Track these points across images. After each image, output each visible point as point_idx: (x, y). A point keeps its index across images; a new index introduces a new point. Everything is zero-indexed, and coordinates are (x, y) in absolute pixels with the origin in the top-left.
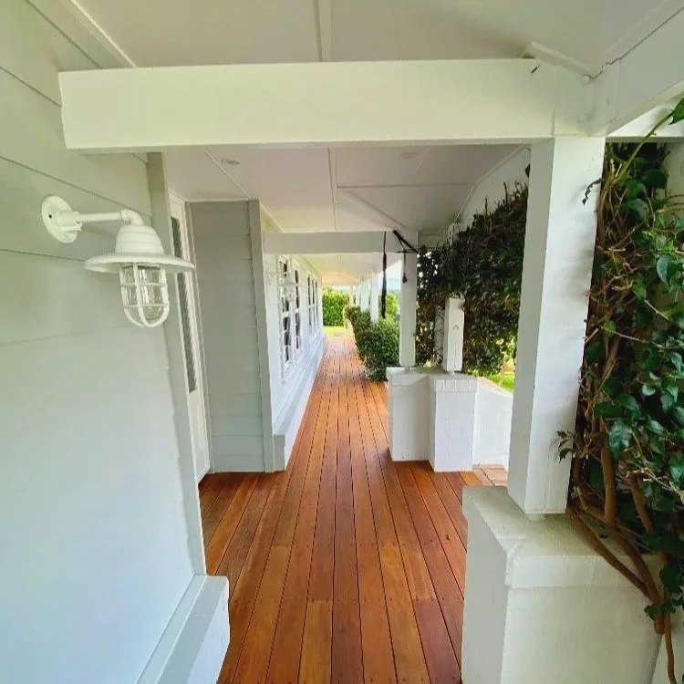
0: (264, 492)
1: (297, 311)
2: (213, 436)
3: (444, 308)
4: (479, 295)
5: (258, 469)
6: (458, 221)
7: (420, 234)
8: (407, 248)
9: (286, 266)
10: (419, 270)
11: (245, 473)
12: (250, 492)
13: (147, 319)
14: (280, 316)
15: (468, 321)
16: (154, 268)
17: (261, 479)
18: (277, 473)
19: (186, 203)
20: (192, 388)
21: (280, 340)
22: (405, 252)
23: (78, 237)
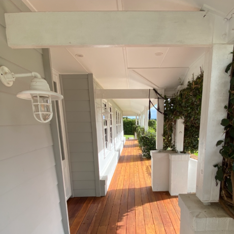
0: (96, 205)
1: (111, 126)
2: (73, 181)
3: (175, 124)
4: (190, 117)
5: (94, 195)
6: (182, 85)
7: (165, 91)
8: (159, 97)
9: (105, 106)
10: (165, 107)
11: (88, 197)
12: (89, 205)
13: (44, 119)
14: (103, 127)
15: (186, 129)
16: (46, 97)
17: (94, 199)
18: (102, 197)
19: (60, 75)
20: (63, 159)
21: (103, 138)
22: (158, 98)
23: (13, 83)
